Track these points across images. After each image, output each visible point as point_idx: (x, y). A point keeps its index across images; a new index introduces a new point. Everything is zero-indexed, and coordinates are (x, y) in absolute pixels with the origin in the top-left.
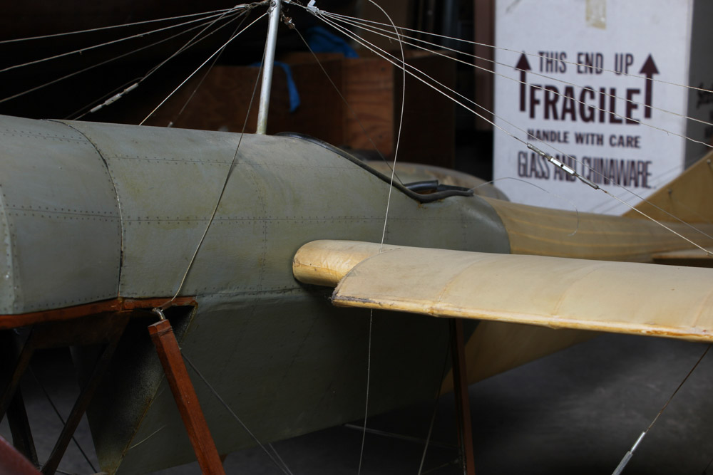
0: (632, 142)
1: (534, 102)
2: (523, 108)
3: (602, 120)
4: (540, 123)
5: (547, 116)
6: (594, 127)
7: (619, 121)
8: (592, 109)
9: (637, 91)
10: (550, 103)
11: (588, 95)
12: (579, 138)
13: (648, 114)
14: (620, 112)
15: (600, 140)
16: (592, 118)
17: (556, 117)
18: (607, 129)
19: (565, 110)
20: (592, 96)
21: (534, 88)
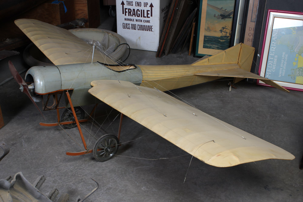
0: (148, 21)
1: (126, 12)
2: (123, 13)
3: (141, 17)
4: (127, 17)
5: (129, 15)
6: (140, 18)
7: (145, 17)
8: (139, 14)
9: (149, 11)
10: (130, 13)
11: (138, 11)
12: (137, 20)
13: (151, 16)
14: (146, 15)
15: (141, 21)
16: (139, 16)
17: (131, 16)
18: (143, 19)
19: (133, 14)
20: (139, 12)
21: (126, 9)
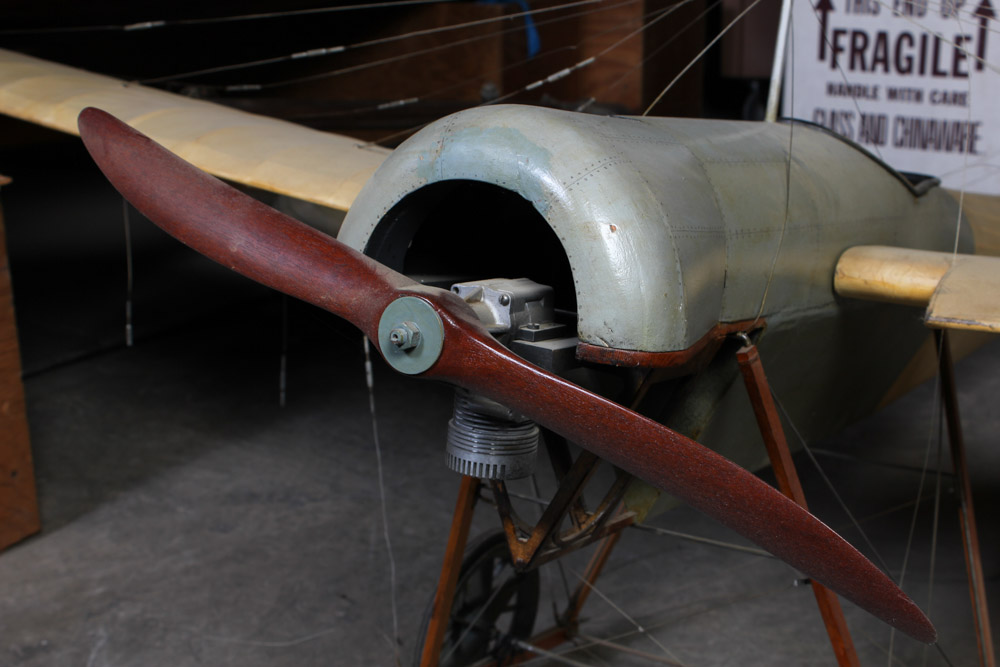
0: (959, 99)
1: (837, 49)
2: (822, 56)
3: (922, 71)
4: (845, 75)
5: (852, 66)
6: (912, 81)
7: (943, 74)
8: (910, 59)
9: (968, 38)
10: (857, 52)
11: (905, 43)
12: (893, 94)
13: (980, 66)
14: (946, 63)
15: (919, 96)
16: (909, 70)
17: (863, 67)
18: (928, 83)
19: (876, 60)
20: (911, 43)
21: (838, 33)
